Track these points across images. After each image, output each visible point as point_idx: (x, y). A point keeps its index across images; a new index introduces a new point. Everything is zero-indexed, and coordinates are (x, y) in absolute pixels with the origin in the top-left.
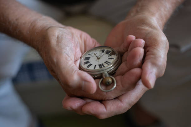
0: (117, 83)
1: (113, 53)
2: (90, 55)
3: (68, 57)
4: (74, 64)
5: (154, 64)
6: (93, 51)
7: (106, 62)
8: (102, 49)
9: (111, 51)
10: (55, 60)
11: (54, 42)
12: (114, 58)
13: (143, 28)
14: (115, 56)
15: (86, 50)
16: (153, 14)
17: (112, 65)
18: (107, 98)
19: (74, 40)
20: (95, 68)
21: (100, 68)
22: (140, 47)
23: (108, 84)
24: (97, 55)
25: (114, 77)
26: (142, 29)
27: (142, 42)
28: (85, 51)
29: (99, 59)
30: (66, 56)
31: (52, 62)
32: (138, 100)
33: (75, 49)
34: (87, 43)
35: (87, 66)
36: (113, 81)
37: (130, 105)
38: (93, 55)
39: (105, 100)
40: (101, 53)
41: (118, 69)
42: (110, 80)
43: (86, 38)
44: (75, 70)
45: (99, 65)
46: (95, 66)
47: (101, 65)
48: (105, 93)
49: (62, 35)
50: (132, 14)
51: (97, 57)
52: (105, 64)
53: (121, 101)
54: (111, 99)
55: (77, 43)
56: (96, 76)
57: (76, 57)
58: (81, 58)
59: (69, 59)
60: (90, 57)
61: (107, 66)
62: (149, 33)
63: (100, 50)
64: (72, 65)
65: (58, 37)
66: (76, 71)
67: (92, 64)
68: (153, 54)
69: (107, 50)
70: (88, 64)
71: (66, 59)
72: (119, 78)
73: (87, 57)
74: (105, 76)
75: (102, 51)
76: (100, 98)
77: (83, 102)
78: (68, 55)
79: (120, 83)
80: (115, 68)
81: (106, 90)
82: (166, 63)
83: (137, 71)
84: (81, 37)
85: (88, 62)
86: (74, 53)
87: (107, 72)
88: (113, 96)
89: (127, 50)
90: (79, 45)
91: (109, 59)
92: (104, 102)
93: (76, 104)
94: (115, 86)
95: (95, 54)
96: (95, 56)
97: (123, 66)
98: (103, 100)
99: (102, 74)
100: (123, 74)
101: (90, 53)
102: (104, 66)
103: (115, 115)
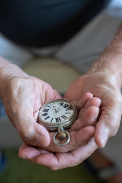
0: (71, 138)
1: (71, 108)
2: (49, 107)
3: (27, 109)
4: (32, 116)
5: (108, 125)
6: (52, 103)
7: (63, 117)
8: (61, 102)
9: (69, 105)
10: (14, 111)
11: (15, 92)
12: (70, 113)
13: (102, 86)
14: (73, 111)
15: (46, 101)
16: (113, 73)
17: (68, 120)
18: (60, 152)
19: (35, 91)
20: (51, 121)
21: (57, 121)
22: (96, 106)
23: (62, 138)
24: (55, 108)
25: (69, 132)
26: (100, 88)
27: (98, 101)
28: (45, 103)
29: (56, 112)
30: (26, 108)
31: (12, 112)
32: (90, 155)
33: (35, 101)
34: (48, 94)
35: (44, 118)
36: (67, 136)
37: (81, 159)
38: (52, 107)
39: (58, 153)
40: (60, 106)
41: (73, 125)
42: (64, 135)
43: (47, 90)
44: (31, 122)
45: (56, 119)
46: (53, 119)
47: (57, 118)
48: (58, 147)
49: (24, 86)
50: (93, 69)
51: (55, 110)
52: (62, 118)
53: (73, 155)
54: (64, 152)
55: (38, 95)
56: (52, 129)
57: (35, 109)
58: (40, 109)
59: (28, 111)
60: (49, 109)
61: (64, 121)
62: (106, 93)
63: (59, 103)
64: (30, 117)
65: (20, 88)
66: (33, 124)
67: (49, 116)
68: (108, 114)
69: (66, 104)
70: (46, 116)
71: (25, 111)
72: (73, 133)
73: (46, 108)
74: (60, 131)
75: (61, 104)
76: (54, 150)
77: (37, 152)
78: (27, 107)
79: (73, 139)
80: (71, 123)
81: (60, 144)
82: (119, 124)
83: (90, 129)
84: (43, 88)
85: (46, 114)
86: (34, 105)
87: (63, 126)
88: (66, 150)
89: (84, 107)
90: (39, 97)
91: (66, 113)
92: (57, 155)
93: (30, 154)
94: (69, 141)
95: (54, 107)
96: (53, 108)
97: (78, 122)
98: (57, 152)
99: (57, 128)
100: (77, 130)
101: (49, 105)
102: (60, 120)
103: (67, 167)
